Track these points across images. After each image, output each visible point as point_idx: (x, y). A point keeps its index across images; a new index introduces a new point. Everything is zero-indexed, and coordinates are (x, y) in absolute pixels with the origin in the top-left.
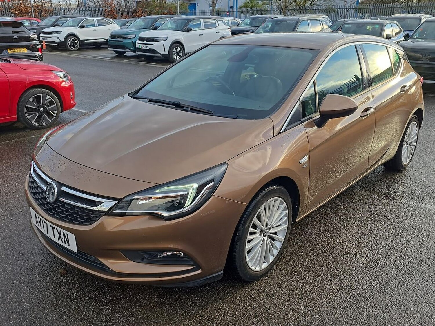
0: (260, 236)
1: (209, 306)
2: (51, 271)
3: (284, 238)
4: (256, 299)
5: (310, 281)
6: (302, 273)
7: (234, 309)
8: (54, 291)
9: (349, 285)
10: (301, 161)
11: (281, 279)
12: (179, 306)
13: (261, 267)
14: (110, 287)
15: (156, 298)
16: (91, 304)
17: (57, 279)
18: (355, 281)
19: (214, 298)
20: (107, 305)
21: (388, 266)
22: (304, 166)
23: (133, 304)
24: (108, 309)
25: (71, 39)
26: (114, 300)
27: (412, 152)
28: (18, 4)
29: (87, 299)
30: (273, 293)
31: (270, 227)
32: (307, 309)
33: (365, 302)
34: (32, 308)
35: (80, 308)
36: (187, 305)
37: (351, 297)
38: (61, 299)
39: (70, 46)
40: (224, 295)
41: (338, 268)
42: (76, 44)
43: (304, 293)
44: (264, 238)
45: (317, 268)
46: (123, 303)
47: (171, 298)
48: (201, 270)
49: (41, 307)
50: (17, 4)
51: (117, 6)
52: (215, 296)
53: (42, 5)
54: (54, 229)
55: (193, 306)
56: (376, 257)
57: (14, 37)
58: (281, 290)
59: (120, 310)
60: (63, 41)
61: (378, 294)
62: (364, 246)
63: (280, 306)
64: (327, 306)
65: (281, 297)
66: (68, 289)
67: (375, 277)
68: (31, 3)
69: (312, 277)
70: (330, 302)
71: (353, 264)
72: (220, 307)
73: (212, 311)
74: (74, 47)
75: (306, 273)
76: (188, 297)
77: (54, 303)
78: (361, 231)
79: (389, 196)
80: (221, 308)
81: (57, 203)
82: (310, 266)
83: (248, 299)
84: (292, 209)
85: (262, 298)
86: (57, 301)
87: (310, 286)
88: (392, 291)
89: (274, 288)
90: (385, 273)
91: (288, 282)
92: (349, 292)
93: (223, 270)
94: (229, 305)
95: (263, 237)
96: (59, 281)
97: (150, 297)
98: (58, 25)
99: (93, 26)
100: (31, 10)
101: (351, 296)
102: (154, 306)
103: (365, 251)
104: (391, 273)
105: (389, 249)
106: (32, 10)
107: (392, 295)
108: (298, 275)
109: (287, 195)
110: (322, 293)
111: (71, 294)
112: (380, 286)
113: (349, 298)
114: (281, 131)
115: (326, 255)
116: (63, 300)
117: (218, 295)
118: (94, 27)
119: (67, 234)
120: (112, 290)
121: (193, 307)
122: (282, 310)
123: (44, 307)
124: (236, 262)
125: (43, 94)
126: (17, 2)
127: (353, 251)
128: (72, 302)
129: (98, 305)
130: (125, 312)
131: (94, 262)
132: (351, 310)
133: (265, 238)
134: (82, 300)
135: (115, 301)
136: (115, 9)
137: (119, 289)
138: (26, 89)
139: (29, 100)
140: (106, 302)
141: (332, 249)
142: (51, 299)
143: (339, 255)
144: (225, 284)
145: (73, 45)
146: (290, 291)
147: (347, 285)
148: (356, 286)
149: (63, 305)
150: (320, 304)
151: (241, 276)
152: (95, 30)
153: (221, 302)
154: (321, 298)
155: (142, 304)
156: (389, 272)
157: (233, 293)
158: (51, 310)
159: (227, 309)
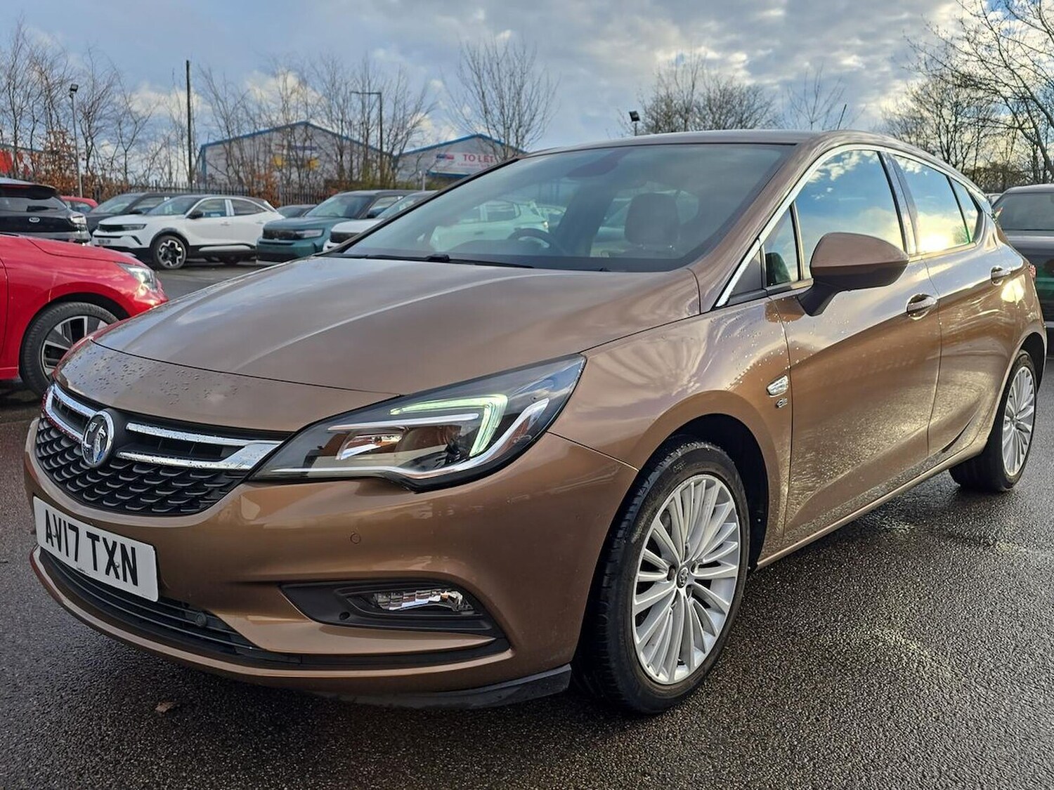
0: (668, 582)
1: (529, 773)
2: (77, 690)
3: (729, 602)
4: (663, 758)
5: (808, 718)
6: (785, 700)
7: (601, 780)
8: (80, 737)
9: (919, 728)
10: (770, 388)
11: (727, 713)
12: (441, 772)
13: (672, 675)
14: (242, 727)
15: (375, 753)
16: (187, 766)
17: (91, 707)
18: (934, 719)
19: (542, 754)
20: (233, 769)
21: (1017, 688)
22: (779, 404)
23: (310, 767)
24: (235, 779)
25: (167, 243)
26: (254, 758)
27: (1025, 448)
28: (47, 171)
29: (175, 754)
30: (710, 745)
31: (693, 560)
32: (813, 784)
33: (974, 767)
34: (13, 775)
35: (153, 776)
36: (466, 770)
37: (930, 756)
38: (99, 754)
39: (165, 258)
40: (570, 747)
41: (882, 689)
42: (178, 253)
43: (796, 746)
44: (679, 590)
45: (824, 691)
46: (278, 764)
47: (418, 753)
48: (510, 650)
49: (37, 774)
50: (44, 173)
51: (280, 184)
52: (545, 750)
53: (104, 176)
54: (96, 542)
55: (484, 774)
56: (979, 667)
57: (30, 220)
58: (731, 738)
59: (269, 780)
60: (148, 246)
61: (1005, 750)
62: (943, 644)
63: (734, 775)
64: (867, 776)
65: (733, 753)
66: (122, 730)
67: (988, 710)
68: (78, 171)
69: (813, 708)
70: (873, 767)
71: (921, 681)
72: (561, 775)
73: (538, 785)
74: (174, 261)
75: (796, 701)
76: (466, 753)
77: (79, 763)
78: (926, 613)
79: (983, 542)
80: (564, 779)
81: (111, 466)
82: (804, 684)
83: (640, 757)
84: (748, 520)
85: (678, 755)
86: (88, 760)
87: (810, 730)
88: (1041, 743)
89: (710, 733)
90: (1012, 703)
91: (749, 721)
92: (924, 745)
93: (570, 663)
94: (585, 771)
95: (677, 588)
96: (97, 712)
97: (359, 751)
98: (137, 213)
99: (223, 214)
100: (76, 187)
101: (930, 753)
102: (369, 773)
103: (947, 653)
104: (1028, 703)
105: (1011, 651)
106: (78, 185)
107: (1044, 753)
108: (775, 705)
109: (737, 476)
110: (846, 746)
111: (128, 744)
112: (1006, 732)
113: (927, 758)
114: (718, 305)
115: (843, 663)
116: (105, 757)
117: (554, 747)
118: (225, 218)
119: (133, 549)
120: (247, 735)
121: (484, 776)
122: (740, 785)
123: (48, 773)
124: (606, 642)
125: (91, 316)
126: (44, 167)
127: (916, 654)
128: (132, 761)
129: (206, 770)
130: (284, 785)
131: (204, 629)
132: (938, 785)
133: (683, 591)
134: (160, 758)
135: (255, 761)
136: (276, 190)
137: (268, 733)
138: (49, 300)
139: (53, 328)
140: (231, 762)
141: (858, 650)
142: (70, 754)
143: (880, 663)
144: (571, 722)
145: (170, 256)
146: (756, 740)
147: (914, 728)
148: (938, 731)
149: (103, 770)
150: (848, 772)
151: (620, 687)
152: (226, 224)
153: (561, 764)
154: (845, 757)
155: (336, 766)
156: (1024, 701)
157: (595, 744)
158: (67, 780)
159: (582, 781)
